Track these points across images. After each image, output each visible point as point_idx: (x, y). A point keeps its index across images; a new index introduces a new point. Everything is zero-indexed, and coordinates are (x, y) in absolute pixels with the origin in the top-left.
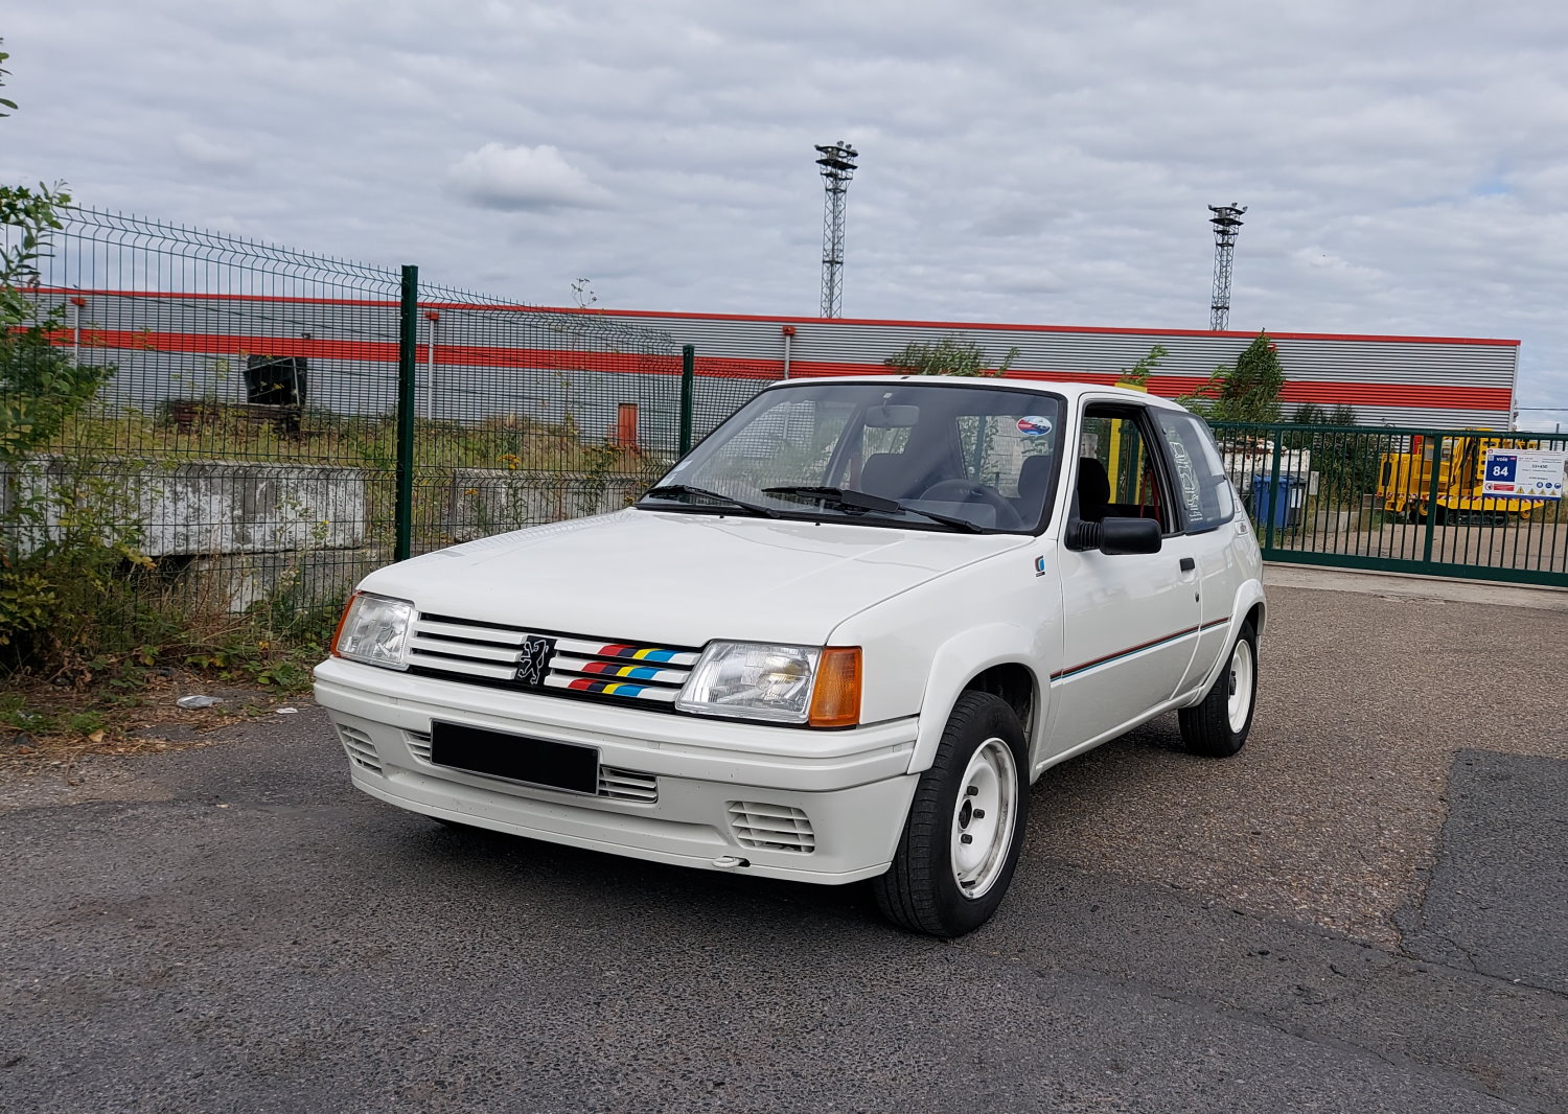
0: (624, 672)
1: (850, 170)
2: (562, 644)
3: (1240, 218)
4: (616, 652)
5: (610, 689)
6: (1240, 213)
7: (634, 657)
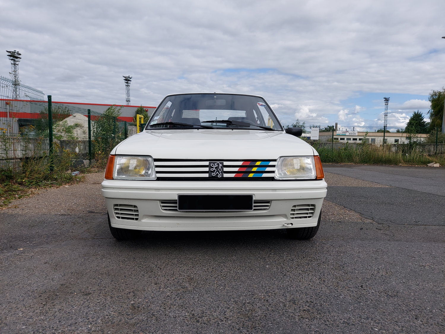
0: (254, 169)
1: (19, 59)
2: (225, 163)
3: (131, 80)
4: (248, 164)
5: (251, 175)
6: (131, 78)
7: (256, 164)
